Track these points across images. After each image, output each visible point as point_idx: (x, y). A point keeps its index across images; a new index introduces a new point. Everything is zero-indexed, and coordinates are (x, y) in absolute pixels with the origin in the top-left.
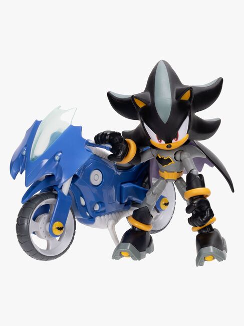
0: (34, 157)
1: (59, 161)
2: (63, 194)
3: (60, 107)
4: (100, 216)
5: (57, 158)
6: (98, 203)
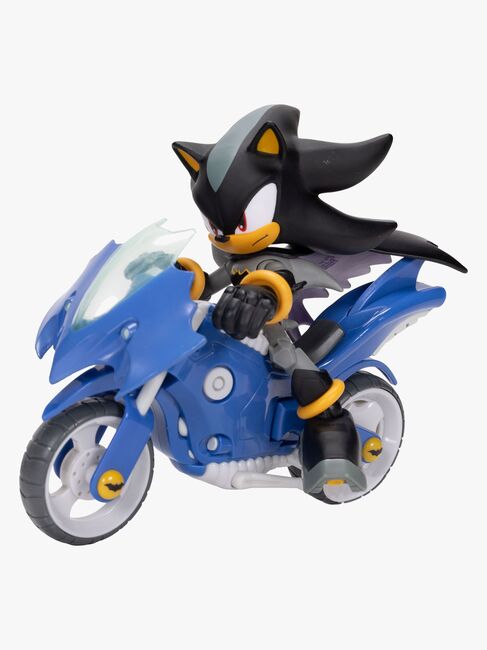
3: (164, 221)
4: (219, 462)
5: (126, 333)
6: (217, 436)
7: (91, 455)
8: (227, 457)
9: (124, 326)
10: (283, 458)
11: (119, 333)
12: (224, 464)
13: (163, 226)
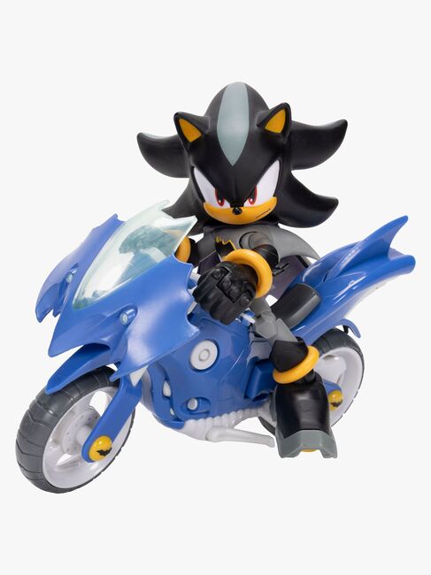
4: (197, 419)
5: (124, 319)
6: (197, 399)
8: (204, 415)
9: (123, 311)
10: (254, 411)
11: (118, 317)
12: (201, 421)
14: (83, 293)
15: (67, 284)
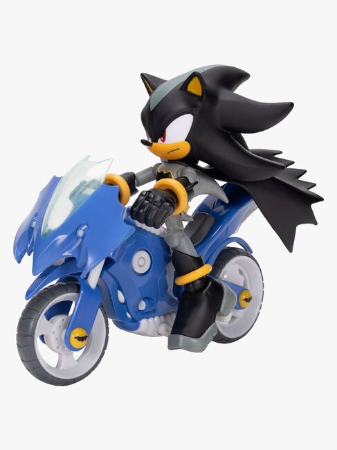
0: (46, 231)
1: (83, 237)
2: (88, 286)
3: (89, 156)
4: (148, 318)
5: (80, 233)
6: (144, 299)
7: (65, 320)
8: (152, 314)
9: (79, 228)
11: (76, 233)
13: (89, 160)
14: (47, 225)
15: (33, 229)
